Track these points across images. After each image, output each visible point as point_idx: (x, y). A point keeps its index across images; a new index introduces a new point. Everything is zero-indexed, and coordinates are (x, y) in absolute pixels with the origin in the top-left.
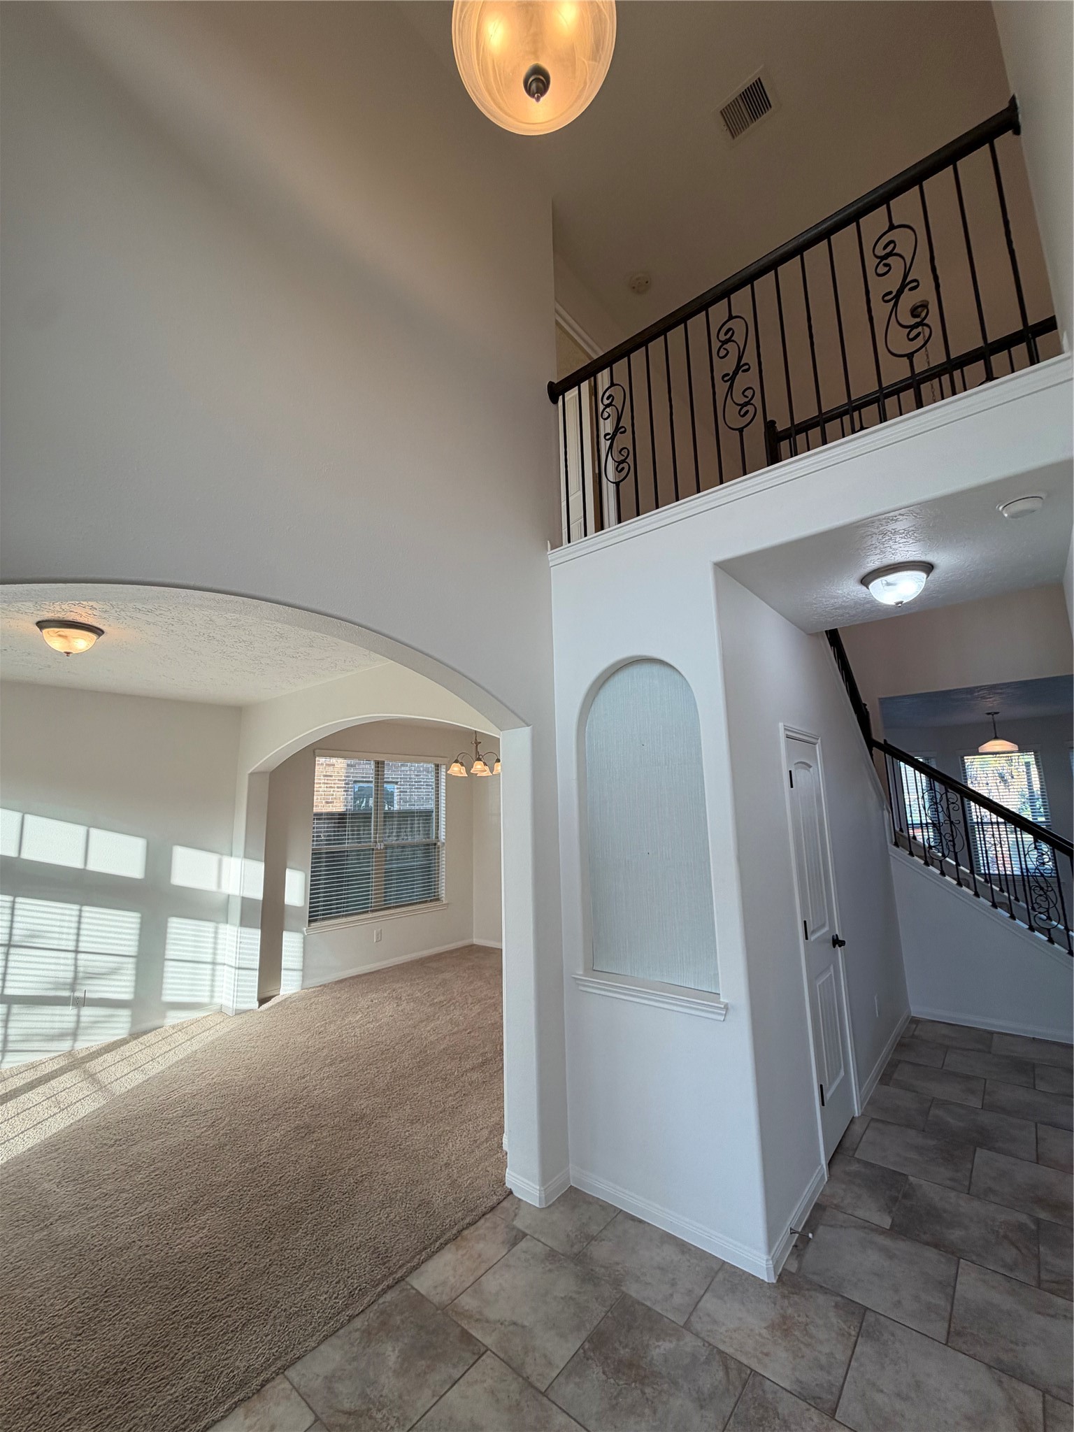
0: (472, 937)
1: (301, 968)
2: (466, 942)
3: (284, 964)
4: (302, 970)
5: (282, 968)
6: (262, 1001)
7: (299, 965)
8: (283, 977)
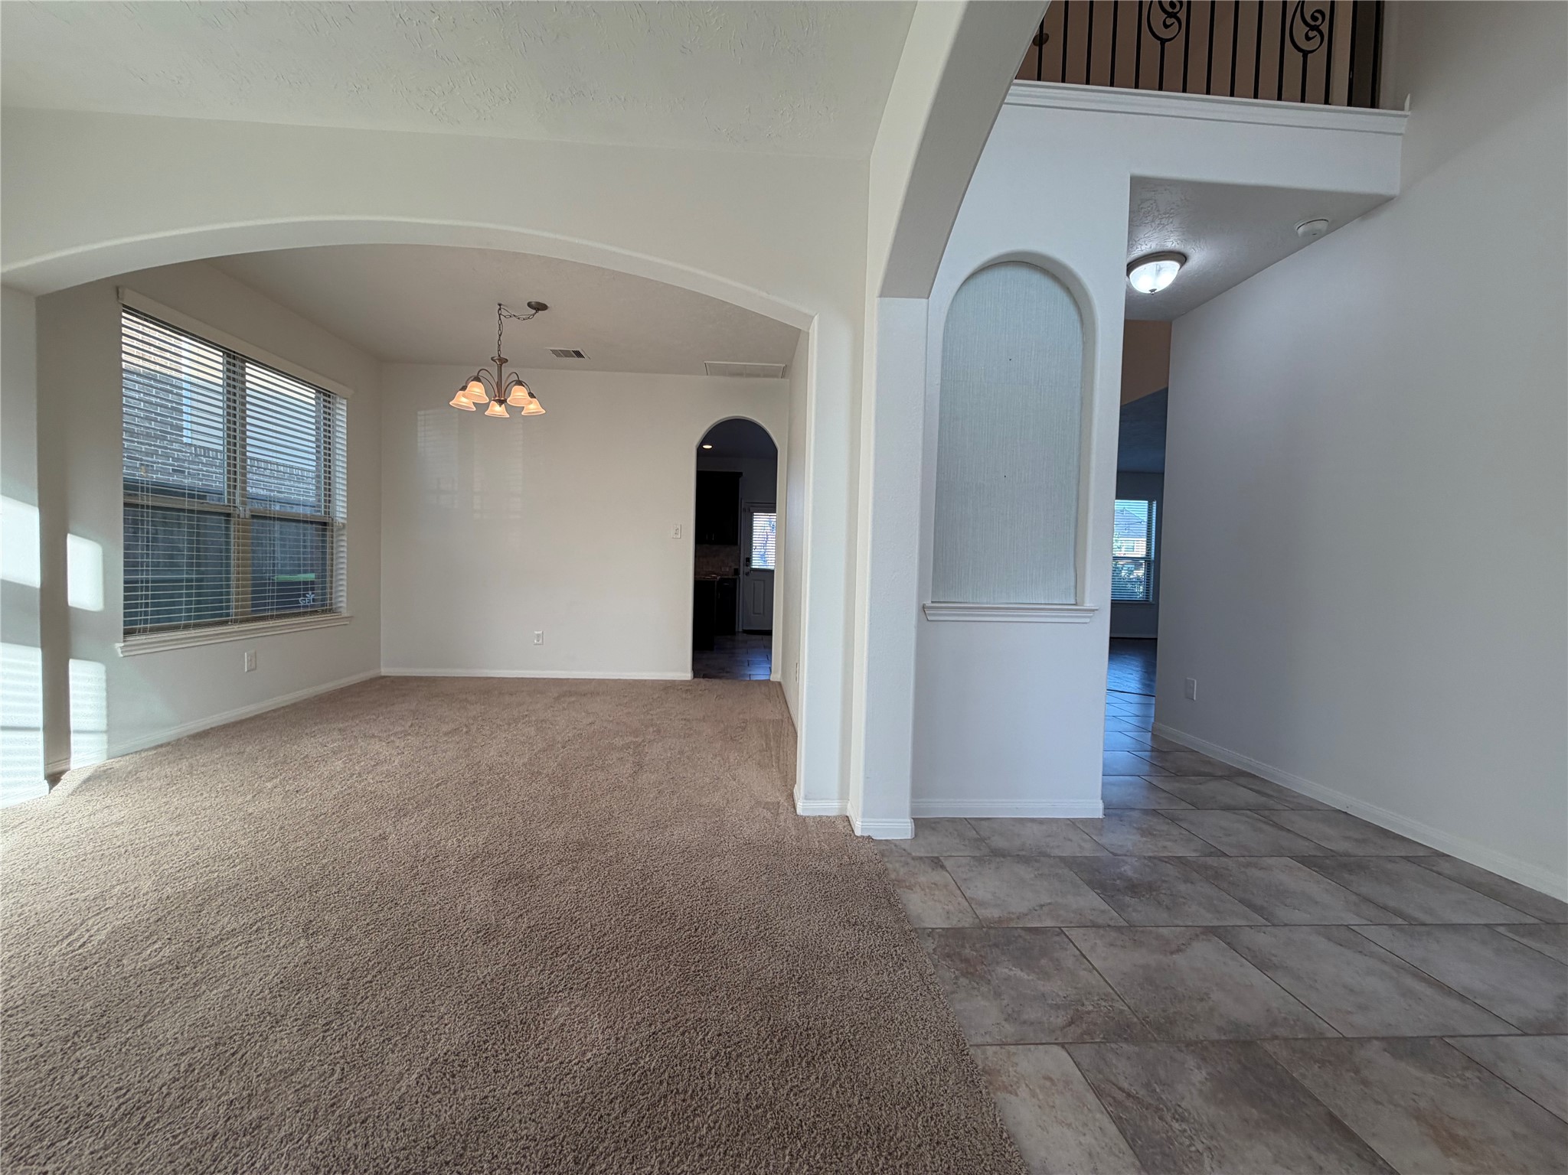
0: (379, 667)
1: (104, 727)
2: (370, 674)
3: (74, 723)
4: (106, 732)
5: (72, 729)
6: (53, 779)
7: (101, 723)
8: (73, 747)
